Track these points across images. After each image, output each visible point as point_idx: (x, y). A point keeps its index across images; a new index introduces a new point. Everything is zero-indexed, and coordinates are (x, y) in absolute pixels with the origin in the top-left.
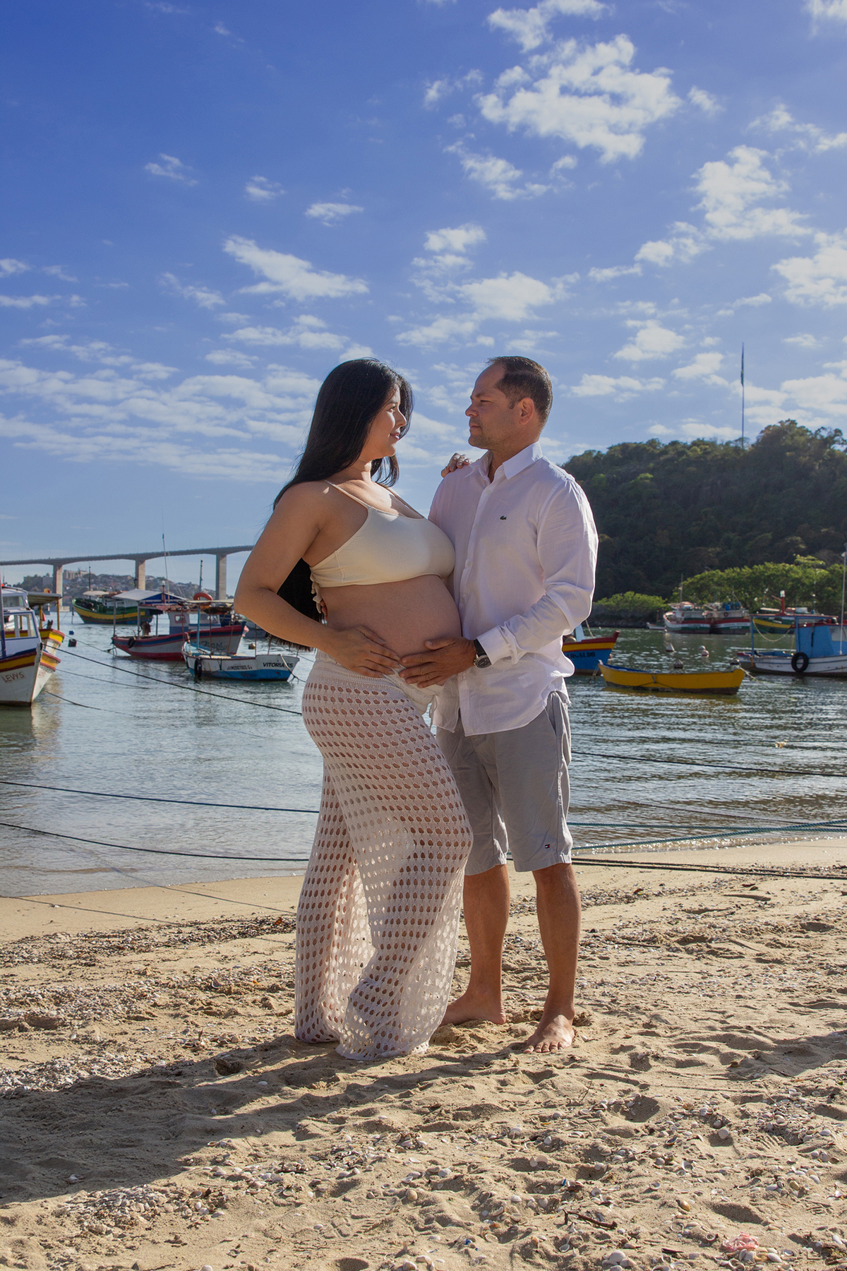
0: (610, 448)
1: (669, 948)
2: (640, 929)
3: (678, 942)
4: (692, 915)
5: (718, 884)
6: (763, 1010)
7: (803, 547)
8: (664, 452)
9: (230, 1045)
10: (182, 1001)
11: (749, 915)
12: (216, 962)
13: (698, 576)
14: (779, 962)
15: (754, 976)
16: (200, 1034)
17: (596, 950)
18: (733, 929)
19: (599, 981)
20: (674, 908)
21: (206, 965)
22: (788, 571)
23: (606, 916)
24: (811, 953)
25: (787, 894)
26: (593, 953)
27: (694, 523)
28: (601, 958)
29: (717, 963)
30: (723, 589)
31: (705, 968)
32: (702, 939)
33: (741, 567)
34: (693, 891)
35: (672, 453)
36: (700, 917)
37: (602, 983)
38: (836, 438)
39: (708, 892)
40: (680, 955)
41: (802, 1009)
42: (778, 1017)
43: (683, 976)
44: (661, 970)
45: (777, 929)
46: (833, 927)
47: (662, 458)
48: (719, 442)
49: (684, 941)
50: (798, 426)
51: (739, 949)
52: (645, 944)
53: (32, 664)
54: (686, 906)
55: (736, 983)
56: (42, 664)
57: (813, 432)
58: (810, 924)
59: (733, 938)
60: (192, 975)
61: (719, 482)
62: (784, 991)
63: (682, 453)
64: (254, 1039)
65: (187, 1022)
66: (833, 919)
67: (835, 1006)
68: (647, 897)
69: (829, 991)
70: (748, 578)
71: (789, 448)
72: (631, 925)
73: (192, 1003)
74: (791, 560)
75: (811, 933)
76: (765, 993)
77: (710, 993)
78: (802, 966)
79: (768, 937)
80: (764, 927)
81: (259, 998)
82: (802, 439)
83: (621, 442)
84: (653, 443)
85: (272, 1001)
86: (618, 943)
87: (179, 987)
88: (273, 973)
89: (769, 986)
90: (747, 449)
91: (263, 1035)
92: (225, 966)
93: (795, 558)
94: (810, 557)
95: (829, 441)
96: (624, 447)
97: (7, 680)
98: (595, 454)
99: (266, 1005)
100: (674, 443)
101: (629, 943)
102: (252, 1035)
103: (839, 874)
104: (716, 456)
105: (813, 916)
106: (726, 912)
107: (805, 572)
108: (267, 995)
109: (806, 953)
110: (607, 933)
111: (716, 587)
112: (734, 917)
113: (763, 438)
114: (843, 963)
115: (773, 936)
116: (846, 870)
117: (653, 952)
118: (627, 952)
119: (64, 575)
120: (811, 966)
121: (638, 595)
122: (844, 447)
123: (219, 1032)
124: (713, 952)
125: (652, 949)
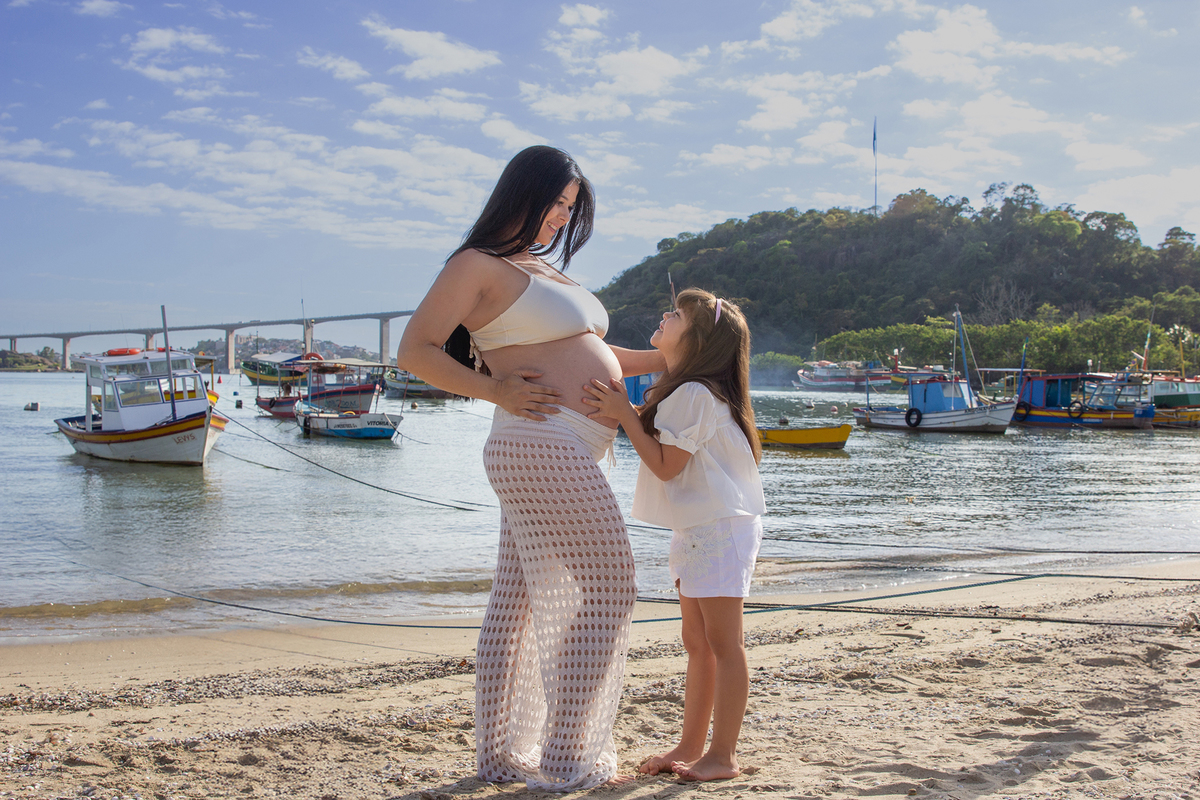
0: (751, 217)
1: (835, 684)
2: (806, 667)
3: (843, 678)
4: (853, 653)
5: (873, 625)
6: (932, 741)
7: (932, 308)
8: (802, 220)
9: (432, 779)
10: (382, 738)
11: (906, 652)
12: (408, 702)
13: (835, 336)
14: (941, 696)
15: (919, 709)
16: (403, 769)
17: (767, 686)
18: (893, 666)
19: (774, 715)
20: (836, 646)
21: (399, 704)
22: (919, 331)
23: (772, 654)
24: (969, 687)
25: (940, 632)
26: (764, 689)
27: (831, 287)
28: (772, 694)
29: (882, 698)
30: (858, 349)
31: (872, 703)
32: (866, 675)
33: (875, 327)
34: (851, 631)
35: (809, 221)
36: (861, 655)
37: (777, 718)
38: (964, 206)
39: (866, 632)
40: (846, 690)
41: (968, 739)
42: (947, 746)
43: (852, 709)
44: (830, 704)
45: (935, 666)
46: (987, 663)
47: (799, 226)
48: (853, 211)
49: (849, 677)
50: (928, 194)
51: (901, 684)
52: (812, 680)
53: (203, 426)
54: (846, 644)
55: (903, 716)
56: (212, 426)
57: (942, 200)
58: (966, 660)
59: (895, 674)
60: (387, 714)
61: (853, 248)
62: (949, 722)
63: (819, 221)
64: (455, 773)
65: (388, 758)
66: (986, 655)
67: (1000, 736)
68: (808, 637)
69: (992, 722)
70: (881, 338)
71: (919, 216)
72: (796, 663)
73: (390, 740)
74: (922, 321)
75: (967, 669)
76: (932, 725)
77: (880, 726)
78: (963, 699)
79: (928, 672)
80: (922, 663)
81: (454, 735)
82: (932, 207)
83: (761, 211)
84: (791, 211)
85: (467, 737)
86: (788, 680)
87: (376, 725)
88: (463, 711)
89: (934, 718)
90: (879, 217)
91: (462, 770)
92: (417, 705)
93: (925, 319)
94: (940, 318)
95: (957, 209)
96: (764, 215)
97: (179, 442)
98: (736, 222)
99: (461, 741)
100: (811, 212)
101: (797, 679)
102: (452, 770)
103: (986, 613)
104: (851, 223)
105: (967, 653)
106: (884, 650)
107: (935, 332)
108: (461, 731)
109: (965, 688)
110: (776, 671)
111: (851, 347)
112: (893, 654)
113: (895, 207)
114: (1001, 696)
115: (931, 672)
116: (993, 610)
117: (820, 689)
118: (795, 689)
119: (236, 339)
120: (970, 699)
121: (778, 355)
122: (971, 215)
123: (421, 767)
124: (877, 688)
125: (819, 685)
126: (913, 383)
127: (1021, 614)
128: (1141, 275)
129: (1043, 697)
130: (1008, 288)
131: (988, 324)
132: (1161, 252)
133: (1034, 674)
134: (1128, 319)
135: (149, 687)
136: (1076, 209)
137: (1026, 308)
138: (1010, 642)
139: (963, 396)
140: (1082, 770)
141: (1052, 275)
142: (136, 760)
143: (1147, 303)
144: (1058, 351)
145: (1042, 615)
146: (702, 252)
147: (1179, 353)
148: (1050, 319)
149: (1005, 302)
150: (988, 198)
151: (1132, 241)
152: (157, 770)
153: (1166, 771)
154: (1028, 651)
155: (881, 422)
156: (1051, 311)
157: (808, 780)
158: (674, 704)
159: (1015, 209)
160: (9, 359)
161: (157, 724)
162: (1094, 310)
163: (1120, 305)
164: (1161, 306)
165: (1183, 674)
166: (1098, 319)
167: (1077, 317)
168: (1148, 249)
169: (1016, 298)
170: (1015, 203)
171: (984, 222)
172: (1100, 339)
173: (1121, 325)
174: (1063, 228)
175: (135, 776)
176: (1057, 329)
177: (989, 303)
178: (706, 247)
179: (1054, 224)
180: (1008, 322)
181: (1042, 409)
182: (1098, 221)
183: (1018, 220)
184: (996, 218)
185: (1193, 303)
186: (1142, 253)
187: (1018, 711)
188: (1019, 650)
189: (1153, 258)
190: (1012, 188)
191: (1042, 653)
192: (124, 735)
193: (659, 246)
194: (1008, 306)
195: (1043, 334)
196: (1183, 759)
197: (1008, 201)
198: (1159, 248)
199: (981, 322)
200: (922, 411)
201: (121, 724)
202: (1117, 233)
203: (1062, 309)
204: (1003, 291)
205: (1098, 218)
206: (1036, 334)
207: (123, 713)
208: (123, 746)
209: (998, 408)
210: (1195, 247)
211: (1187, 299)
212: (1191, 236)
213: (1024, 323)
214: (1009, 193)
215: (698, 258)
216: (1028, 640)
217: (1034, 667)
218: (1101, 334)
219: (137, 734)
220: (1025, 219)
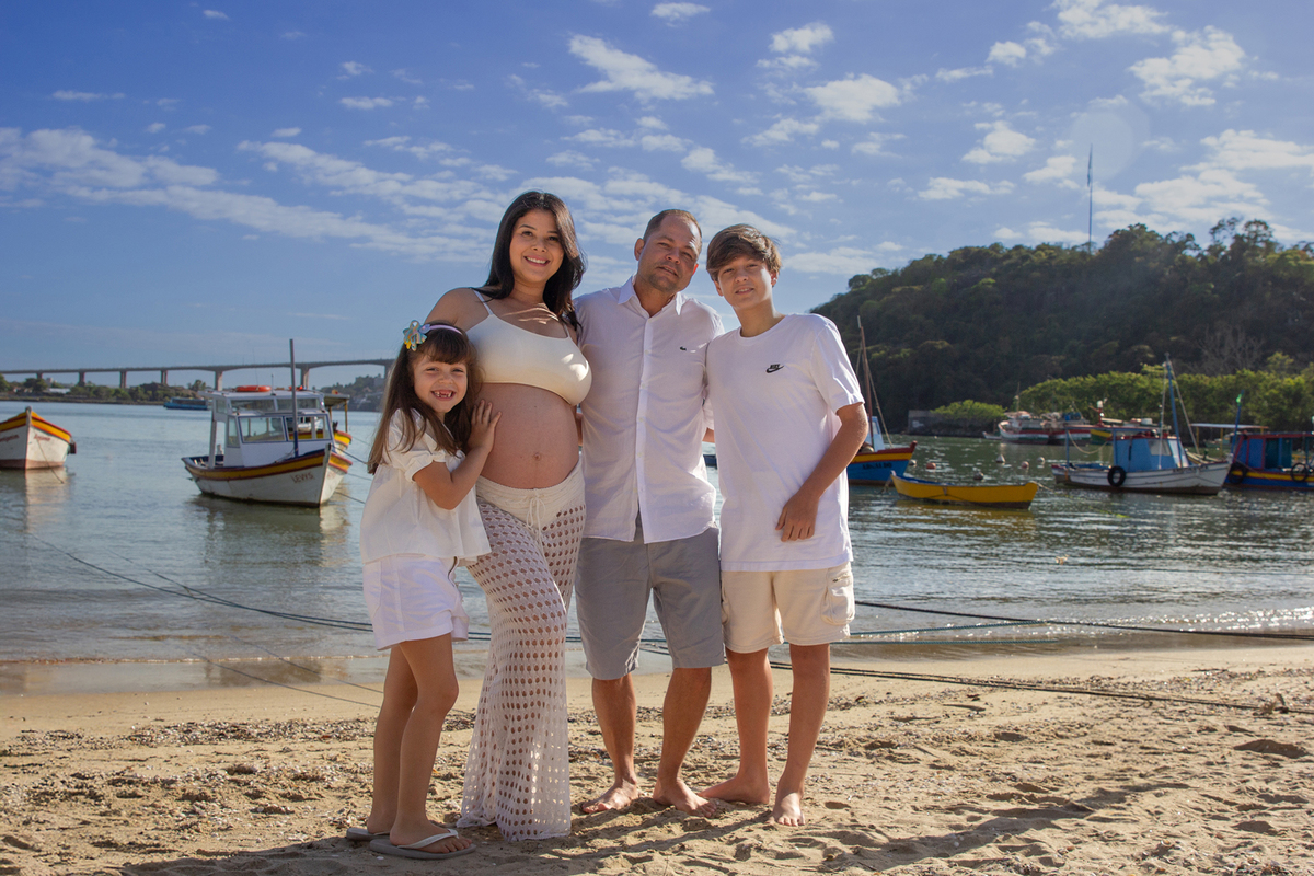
0: (952, 252)
7: (1151, 356)
8: (1008, 256)
13: (1040, 385)
22: (1134, 381)
27: (1037, 331)
30: (1064, 399)
33: (1085, 376)
35: (1015, 258)
38: (1188, 243)
47: (1005, 263)
50: (1148, 230)
57: (1164, 236)
61: (1064, 288)
63: (1025, 258)
70: (1092, 387)
71: (1138, 254)
74: (1138, 370)
82: (1152, 244)
83: (963, 246)
84: (996, 247)
90: (1093, 254)
93: (1142, 367)
94: (1158, 367)
95: (1181, 246)
96: (966, 251)
97: (296, 481)
98: (935, 258)
100: (1018, 248)
104: (1062, 261)
107: (1152, 382)
111: (1058, 397)
113: (1112, 243)
121: (977, 404)
122: (1197, 253)
126: (1118, 439)
130: (1235, 334)
131: (1212, 374)
137: (1255, 357)
139: (1172, 455)
141: (1286, 321)
144: (1290, 406)
146: (898, 289)
148: (1283, 370)
149: (1232, 350)
150: (1216, 235)
155: (1081, 480)
156: (1284, 361)
159: (1246, 247)
160: (159, 392)
169: (1244, 346)
170: (1246, 240)
171: (1211, 261)
174: (1300, 268)
176: (1289, 381)
177: (1214, 351)
178: (901, 284)
179: (1290, 265)
180: (1234, 373)
181: (1259, 471)
183: (1250, 259)
184: (1225, 257)
190: (1243, 224)
193: (851, 282)
194: (1235, 355)
195: (1273, 386)
197: (1238, 238)
199: (1204, 372)
200: (1126, 469)
203: (1297, 358)
204: (1229, 338)
206: (1266, 387)
209: (1210, 467)
213: (1252, 374)
214: (1240, 230)
215: (892, 297)
220: (1257, 258)
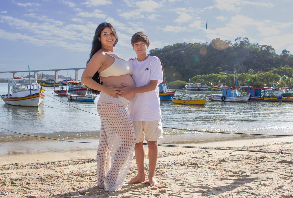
0: (174, 45)
1: (188, 166)
2: (181, 162)
3: (190, 165)
4: (193, 158)
5: (199, 151)
6: (210, 180)
7: (221, 70)
8: (187, 46)
9: (82, 188)
10: (70, 178)
11: (207, 158)
12: (78, 169)
13: (195, 76)
14: (214, 169)
15: (208, 172)
16: (75, 186)
17: (170, 166)
18: (203, 162)
19: (171, 174)
20: (189, 157)
21: (75, 170)
22: (217, 76)
23: (173, 158)
24: (222, 167)
25: (216, 153)
26: (169, 167)
27: (194, 63)
28: (171, 168)
29: (199, 169)
31: (196, 171)
32: (196, 164)
33: (206, 74)
34: (193, 153)
35: (189, 46)
36: (195, 159)
37: (172, 174)
38: (230, 43)
39: (197, 153)
40: (190, 167)
41: (219, 180)
42: (214, 182)
43: (191, 172)
44: (186, 171)
45: (214, 162)
46: (227, 161)
47: (187, 47)
48: (201, 44)
49: (191, 164)
50: (220, 40)
51: (205, 166)
52: (182, 165)
54: (192, 156)
55: (204, 174)
56: (41, 97)
57: (224, 41)
58: (222, 160)
59: (203, 164)
60: (72, 172)
61: (201, 53)
62: (215, 176)
63: (192, 46)
64: (88, 187)
65: (71, 183)
66: (227, 159)
67: (227, 179)
68: (182, 154)
69: (226, 176)
70: (207, 77)
71: (218, 45)
72: (178, 161)
73: (72, 179)
74: (218, 73)
75: (222, 163)
77: (198, 176)
78: (219, 170)
79: (212, 163)
80: (210, 161)
81: (89, 178)
82: (221, 43)
83: (177, 43)
84: (185, 43)
85: (92, 178)
86: (175, 165)
87: (69, 175)
88: (92, 172)
89: (212, 175)
90: (208, 45)
91: (90, 186)
92: (80, 170)
94: (223, 72)
95: (228, 43)
96: (178, 44)
97: (32, 101)
98: (170, 46)
100: (190, 44)
101: (178, 165)
102: (87, 186)
103: (229, 149)
104: (200, 47)
105: (222, 159)
106: (201, 158)
108: (91, 177)
109: (220, 167)
110: (173, 162)
111: (200, 79)
112: (203, 159)
113: (212, 43)
114: (229, 169)
115: (213, 163)
116: (230, 148)
117: (184, 167)
118: (177, 167)
119: (37, 74)
120: (221, 170)
122: (232, 45)
123: (79, 185)
124: (198, 167)
125: (183, 166)
127: (238, 149)
128: (275, 62)
129: (240, 170)
130: (241, 65)
132: (281, 56)
133: (239, 164)
134: (272, 73)
135: (11, 165)
136: (259, 44)
137: (245, 70)
138: (234, 156)
139: (236, 93)
140: (246, 188)
141: (252, 61)
142: (6, 183)
143: (277, 69)
144: (254, 81)
145: (243, 149)
146: (161, 53)
147: (285, 82)
148: (252, 73)
149: (240, 68)
150: (236, 41)
151: (273, 53)
152: (12, 186)
153: (267, 188)
154: (238, 158)
155: (215, 99)
156: (252, 71)
157: (177, 189)
158: (146, 170)
159: (243, 44)
161: (12, 174)
162: (263, 71)
163: (270, 70)
164: (280, 70)
165: (276, 164)
166: (264, 73)
167: (259, 73)
168: (277, 55)
169: (243, 67)
170: (243, 42)
171: (235, 47)
172: (264, 78)
173: (270, 75)
174: (256, 49)
175: (6, 187)
176: (253, 76)
177: (236, 68)
179: (253, 48)
180: (240, 74)
182: (265, 48)
183: (244, 47)
184: (238, 46)
185: (288, 69)
186: (276, 56)
187: (233, 173)
188: (236, 158)
189: (278, 58)
190: (243, 38)
191: (241, 159)
192: (4, 177)
193: (150, 51)
194: (241, 69)
195: (250, 77)
196: (272, 185)
197: (241, 42)
198: (280, 55)
200: (225, 97)
201: (3, 174)
202: (269, 51)
203: (255, 70)
204: (239, 66)
205: (265, 47)
206: (248, 77)
207: (4, 171)
208: (3, 179)
209: (245, 96)
210: (290, 55)
211: (287, 69)
212: (289, 52)
213: (245, 74)
214: (242, 40)
215: (160, 55)
216: (238, 156)
217: (239, 162)
218: (265, 77)
219: (7, 177)
220: (246, 47)
